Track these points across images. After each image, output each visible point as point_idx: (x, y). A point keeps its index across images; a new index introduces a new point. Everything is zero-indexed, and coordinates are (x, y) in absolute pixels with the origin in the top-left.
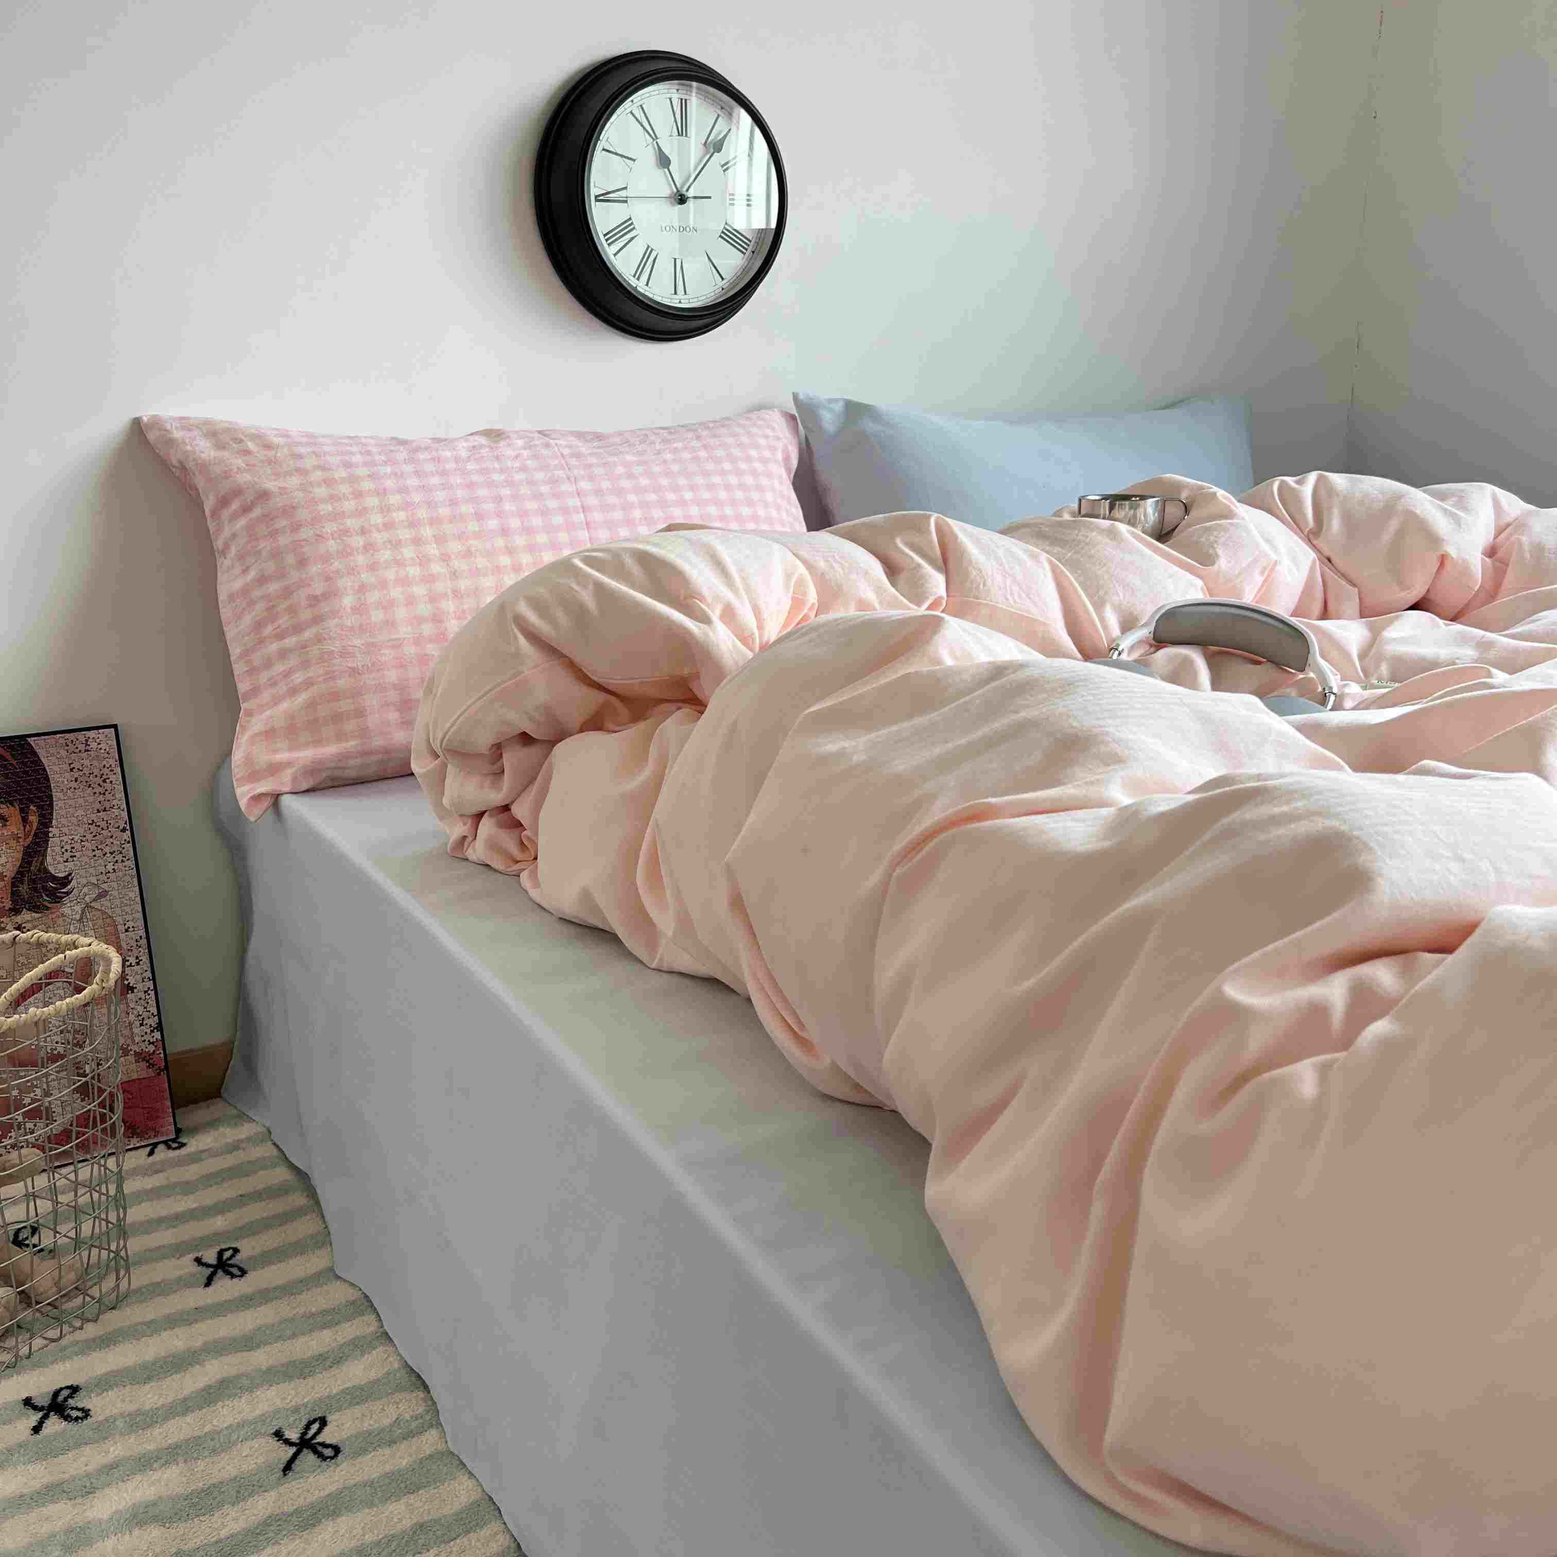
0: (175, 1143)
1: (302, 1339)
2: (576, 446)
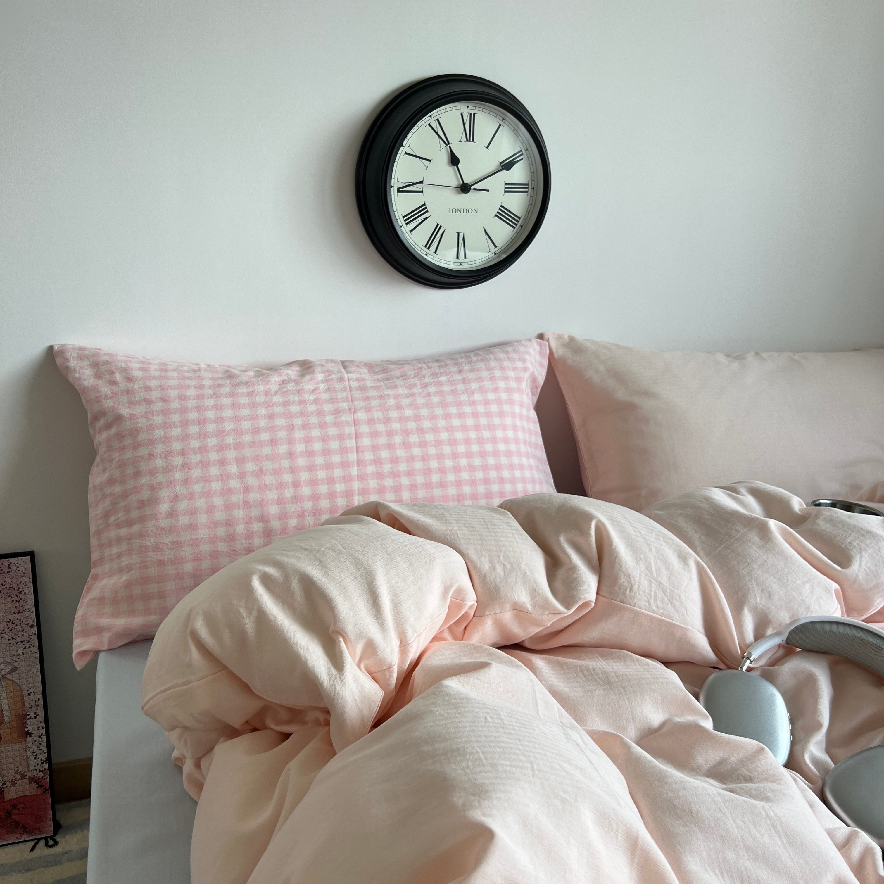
0: (51, 841)
2: (364, 379)
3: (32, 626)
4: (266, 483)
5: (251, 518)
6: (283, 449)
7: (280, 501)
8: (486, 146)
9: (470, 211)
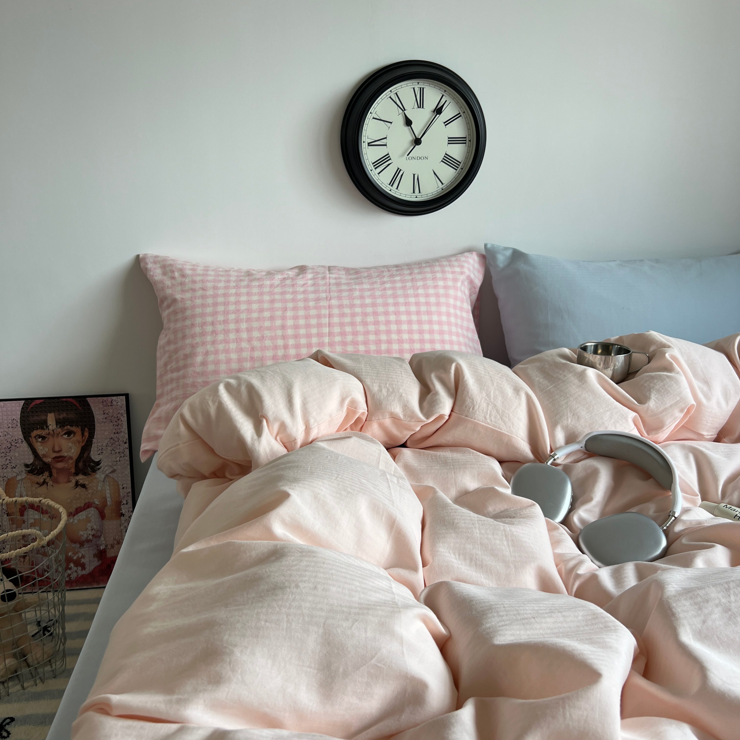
2: (340, 278)
3: (125, 443)
4: (266, 345)
6: (278, 323)
7: (274, 357)
9: (422, 158)
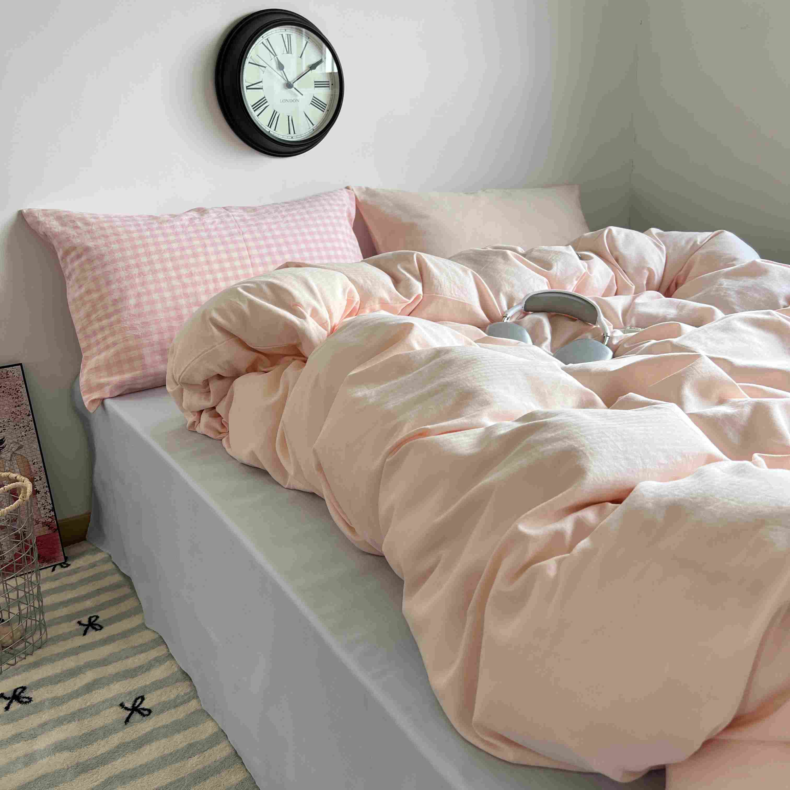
0: (64, 564)
1: (131, 659)
3: (29, 415)
5: (190, 304)
7: (207, 292)
8: (300, 56)
9: (294, 101)
